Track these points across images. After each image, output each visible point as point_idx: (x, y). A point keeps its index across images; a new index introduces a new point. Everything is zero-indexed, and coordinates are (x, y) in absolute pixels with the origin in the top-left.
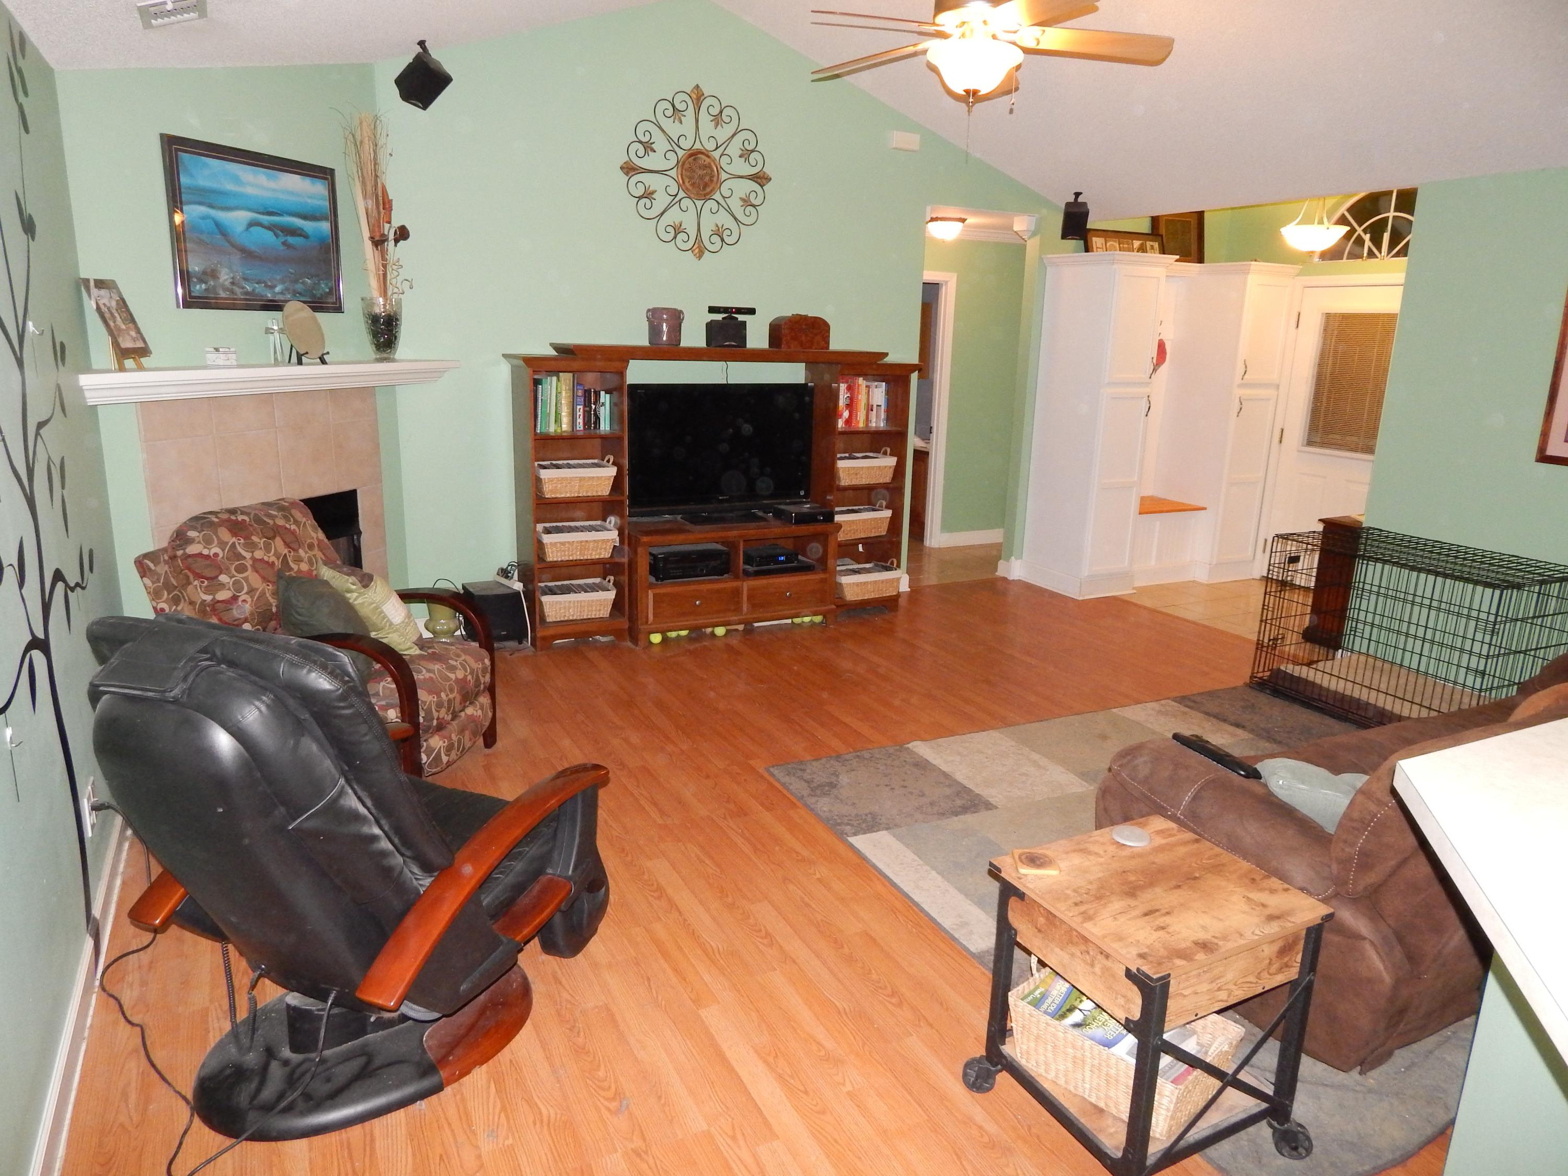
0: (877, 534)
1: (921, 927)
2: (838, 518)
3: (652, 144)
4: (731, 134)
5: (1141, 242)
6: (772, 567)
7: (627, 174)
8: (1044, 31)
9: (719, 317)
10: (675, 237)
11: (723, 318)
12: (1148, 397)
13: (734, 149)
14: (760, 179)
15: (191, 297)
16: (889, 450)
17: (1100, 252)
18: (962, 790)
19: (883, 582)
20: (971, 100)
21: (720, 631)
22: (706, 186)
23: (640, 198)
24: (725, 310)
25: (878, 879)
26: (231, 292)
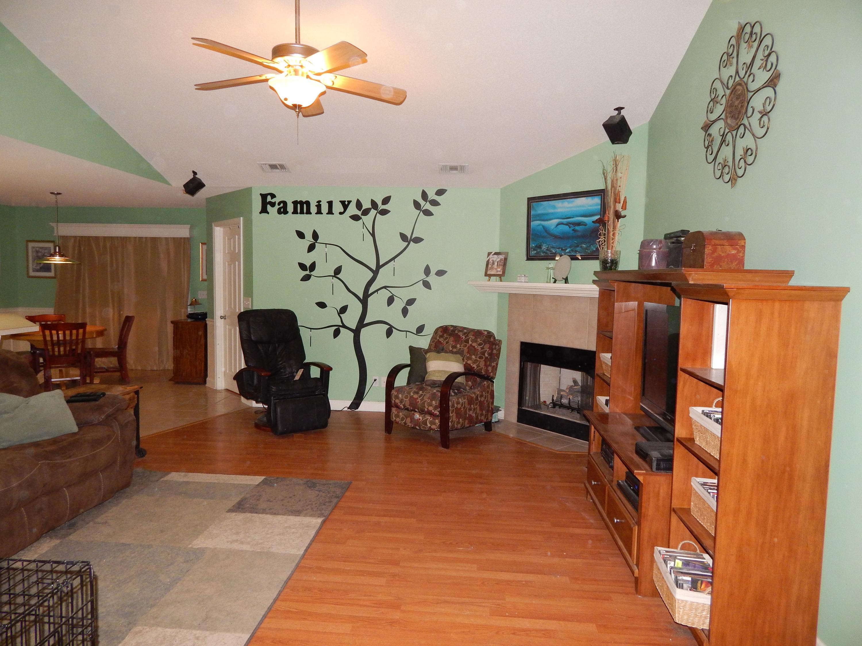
3: (717, 97)
4: (756, 50)
7: (705, 131)
10: (722, 173)
14: (773, 80)
15: (530, 256)
22: (739, 114)
23: (708, 147)
26: (546, 253)
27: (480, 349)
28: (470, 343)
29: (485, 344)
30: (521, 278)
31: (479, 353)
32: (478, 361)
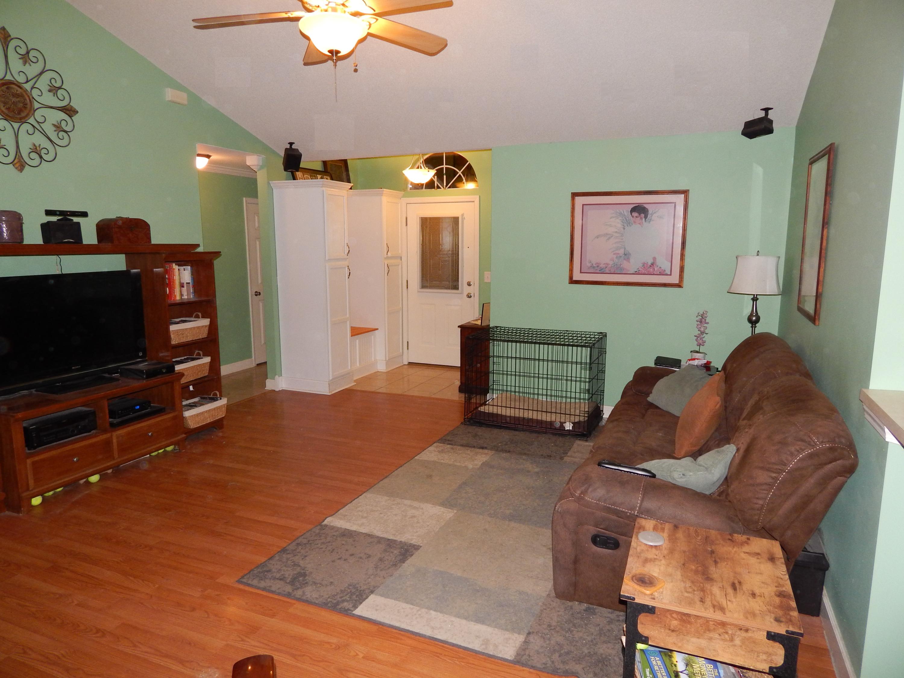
0: (202, 376)
1: (464, 658)
2: (178, 368)
4: (39, 72)
5: (321, 176)
6: (132, 415)
8: (377, 20)
9: (54, 219)
11: (58, 220)
12: (348, 266)
13: (43, 83)
14: (69, 111)
16: (200, 314)
17: (301, 180)
18: (390, 544)
19: (214, 409)
20: (334, 58)
21: (94, 479)
22: (20, 111)
24: (62, 213)
25: (403, 635)
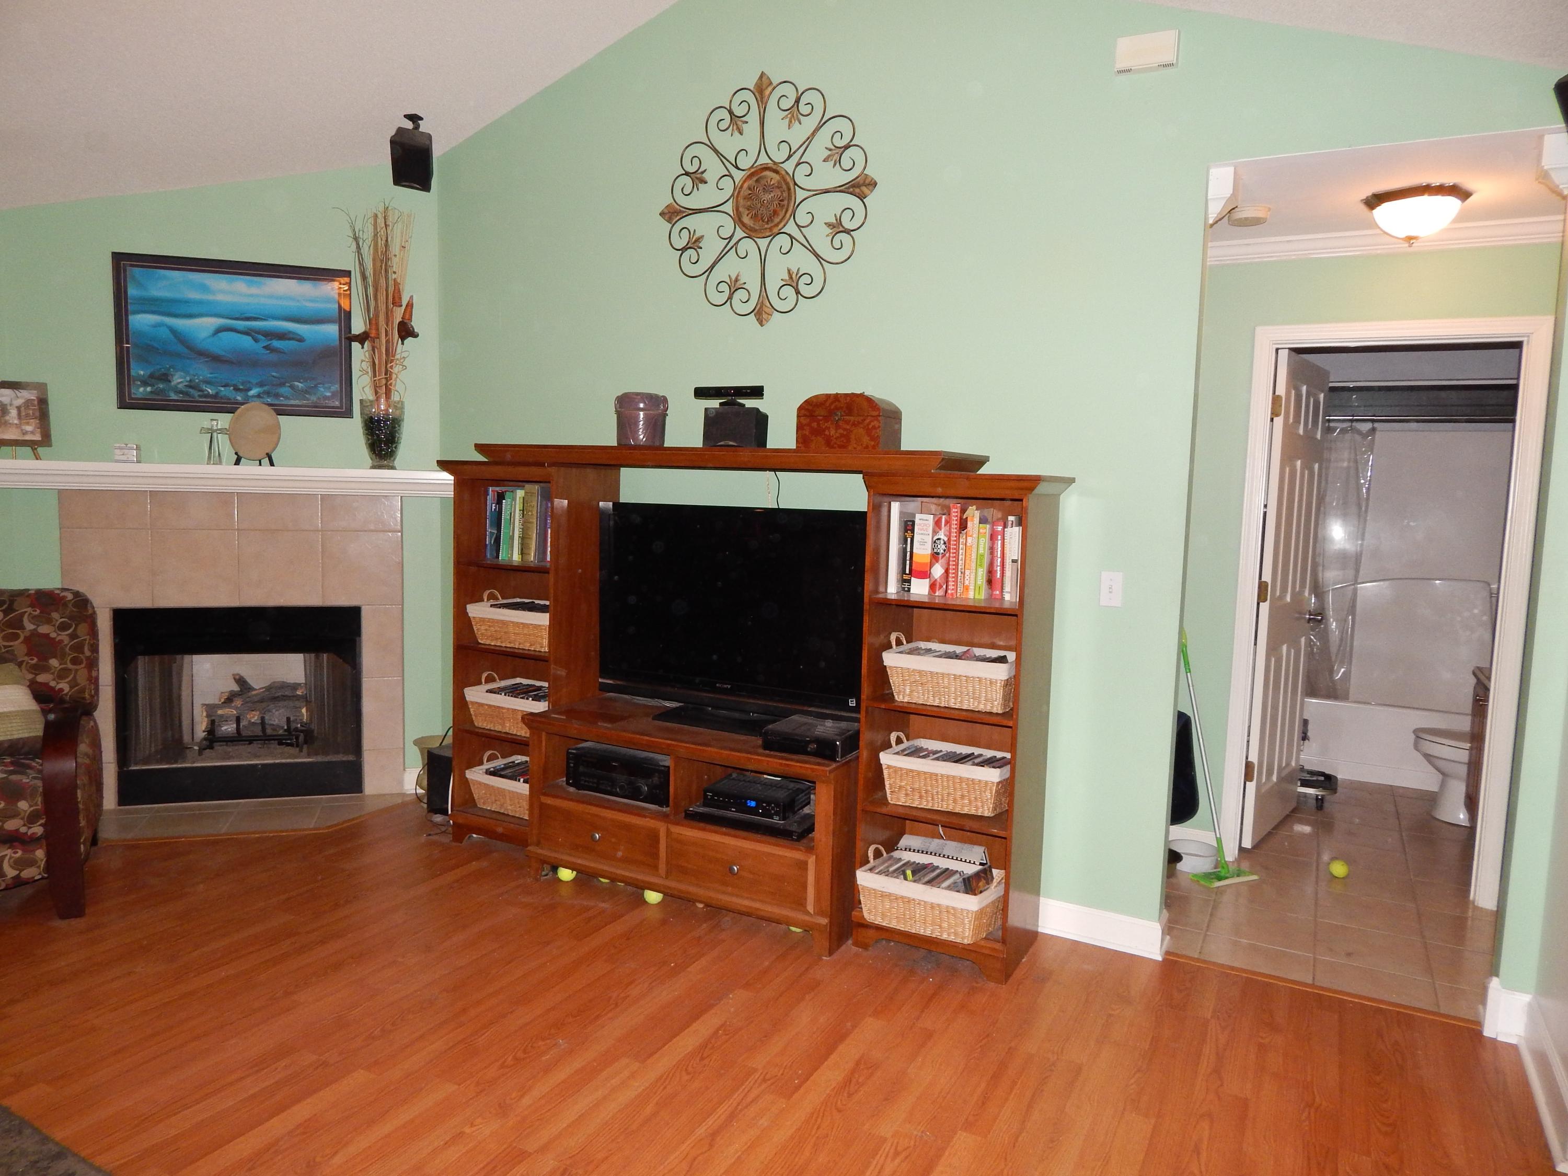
3: (703, 173)
4: (813, 130)
7: (669, 221)
10: (730, 298)
11: (721, 404)
13: (817, 151)
14: (860, 187)
15: (130, 398)
21: (653, 897)
22: (773, 215)
23: (684, 250)
24: (718, 392)
26: (186, 394)
27: (66, 640)
28: (29, 626)
29: (77, 626)
30: (126, 451)
31: (67, 649)
32: (70, 670)
